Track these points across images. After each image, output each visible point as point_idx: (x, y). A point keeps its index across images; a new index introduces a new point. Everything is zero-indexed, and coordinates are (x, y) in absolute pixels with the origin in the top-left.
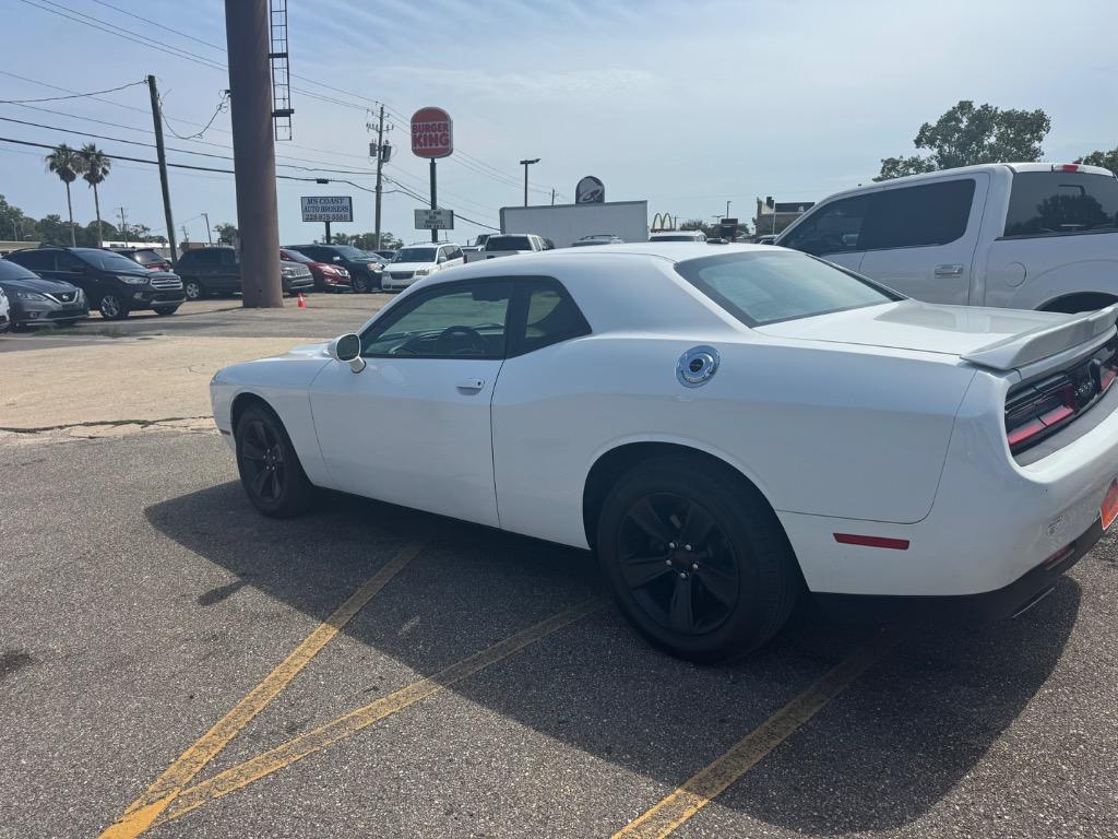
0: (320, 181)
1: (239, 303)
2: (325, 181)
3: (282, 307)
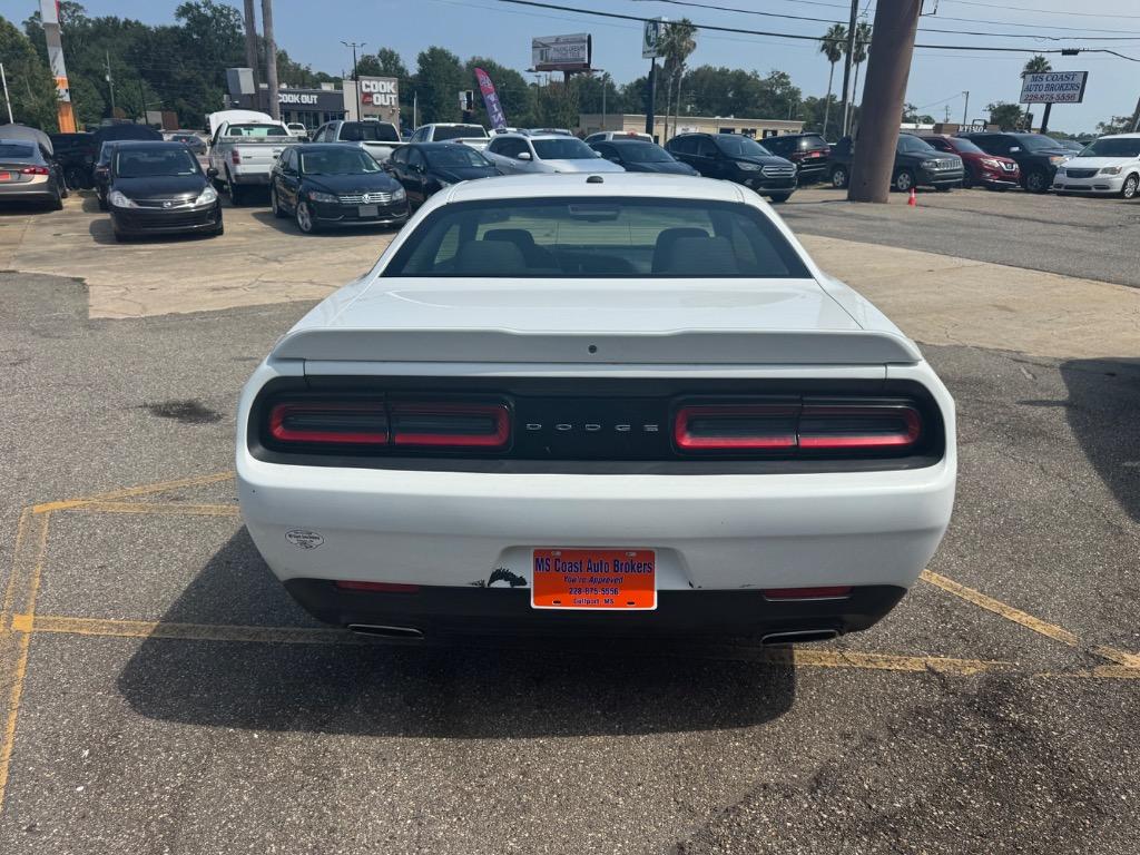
0: (1065, 52)
1: (844, 194)
2: (1074, 52)
3: (885, 202)
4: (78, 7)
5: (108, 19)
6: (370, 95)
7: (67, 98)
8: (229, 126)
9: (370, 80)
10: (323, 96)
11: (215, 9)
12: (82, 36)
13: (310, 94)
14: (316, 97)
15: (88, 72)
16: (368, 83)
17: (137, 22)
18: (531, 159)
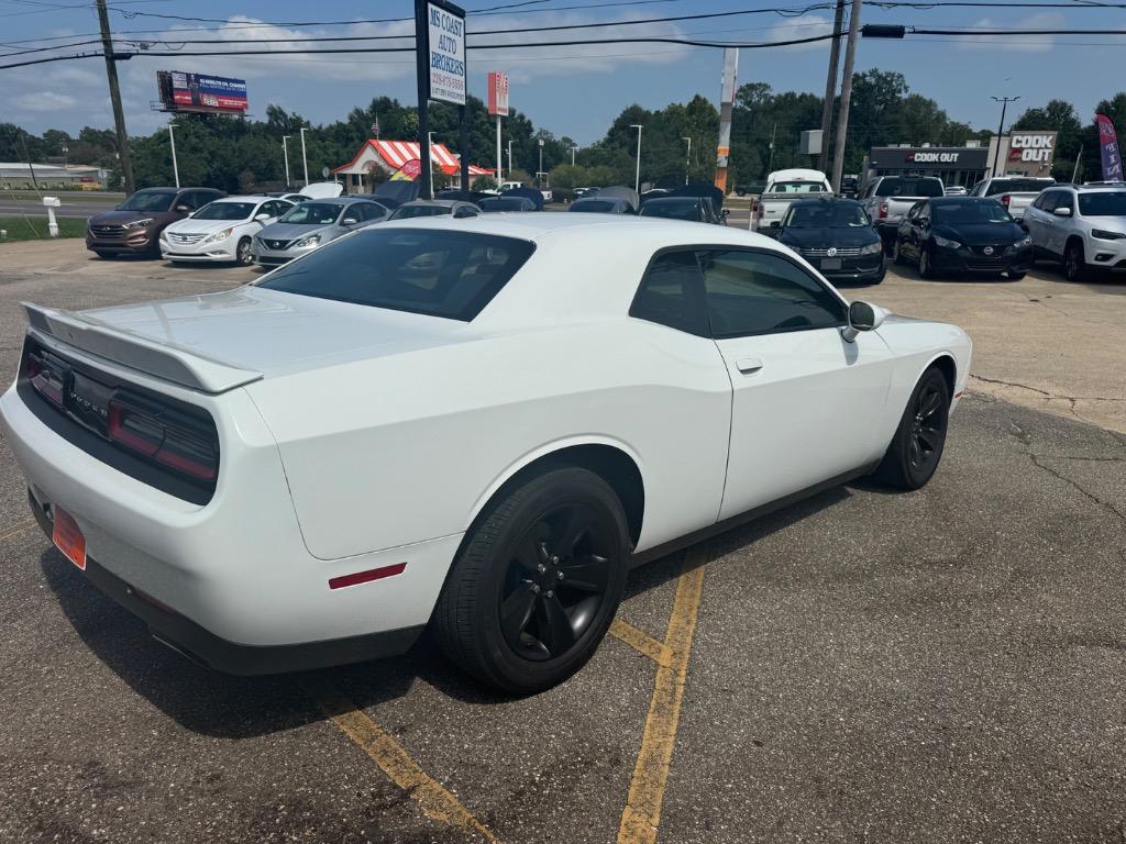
4: (766, 87)
5: (787, 95)
6: (1020, 150)
7: (724, 163)
8: (775, 184)
9: (1023, 135)
10: (966, 154)
11: (880, 77)
12: (765, 112)
13: (950, 152)
14: (956, 155)
15: (758, 140)
16: (1020, 138)
17: (812, 96)
18: (1071, 215)
